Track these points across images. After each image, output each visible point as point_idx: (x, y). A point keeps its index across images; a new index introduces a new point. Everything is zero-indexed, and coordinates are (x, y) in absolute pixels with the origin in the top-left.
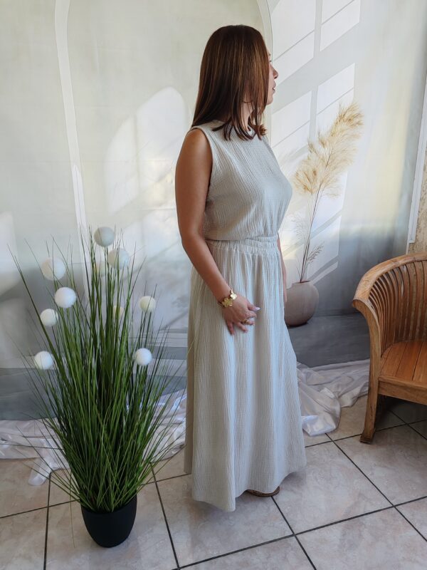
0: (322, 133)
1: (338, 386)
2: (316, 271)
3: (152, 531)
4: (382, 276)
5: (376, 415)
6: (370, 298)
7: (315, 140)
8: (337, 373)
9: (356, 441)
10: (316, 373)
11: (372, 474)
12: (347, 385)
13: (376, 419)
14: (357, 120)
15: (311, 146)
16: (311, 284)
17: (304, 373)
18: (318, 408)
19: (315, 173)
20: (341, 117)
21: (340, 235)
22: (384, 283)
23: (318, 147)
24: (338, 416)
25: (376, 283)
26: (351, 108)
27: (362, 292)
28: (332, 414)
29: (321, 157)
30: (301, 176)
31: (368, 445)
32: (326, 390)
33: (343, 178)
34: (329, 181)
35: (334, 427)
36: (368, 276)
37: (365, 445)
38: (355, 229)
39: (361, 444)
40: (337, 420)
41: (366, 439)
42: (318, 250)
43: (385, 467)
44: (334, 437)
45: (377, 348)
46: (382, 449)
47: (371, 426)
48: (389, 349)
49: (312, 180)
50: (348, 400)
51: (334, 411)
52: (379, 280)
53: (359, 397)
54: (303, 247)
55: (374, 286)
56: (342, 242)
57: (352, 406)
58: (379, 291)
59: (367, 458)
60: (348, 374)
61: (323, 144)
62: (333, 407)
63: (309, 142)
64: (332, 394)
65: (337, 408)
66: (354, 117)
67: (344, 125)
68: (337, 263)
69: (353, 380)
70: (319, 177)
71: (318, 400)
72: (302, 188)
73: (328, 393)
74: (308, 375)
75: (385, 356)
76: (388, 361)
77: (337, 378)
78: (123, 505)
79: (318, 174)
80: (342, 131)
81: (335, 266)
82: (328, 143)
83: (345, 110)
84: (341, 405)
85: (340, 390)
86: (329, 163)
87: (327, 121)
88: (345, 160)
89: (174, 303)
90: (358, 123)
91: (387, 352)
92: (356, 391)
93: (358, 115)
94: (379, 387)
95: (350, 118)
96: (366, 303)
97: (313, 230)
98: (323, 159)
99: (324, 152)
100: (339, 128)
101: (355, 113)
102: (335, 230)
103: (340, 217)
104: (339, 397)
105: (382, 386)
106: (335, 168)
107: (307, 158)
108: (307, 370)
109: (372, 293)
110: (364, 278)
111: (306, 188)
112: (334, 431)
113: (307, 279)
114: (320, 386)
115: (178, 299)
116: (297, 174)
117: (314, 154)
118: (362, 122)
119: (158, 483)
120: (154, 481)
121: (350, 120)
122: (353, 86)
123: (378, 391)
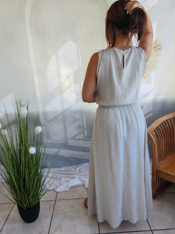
6: (154, 131)
14: (159, 47)
21: (153, 100)
27: (150, 128)
33: (153, 75)
34: (145, 76)
38: (161, 98)
47: (154, 191)
55: (160, 125)
56: (154, 104)
66: (157, 46)
68: (152, 113)
81: (151, 115)
88: (153, 66)
89: (76, 128)
93: (159, 45)
96: (150, 134)
101: (157, 44)
102: (150, 98)
103: (153, 92)
105: (158, 173)
106: (148, 70)
109: (157, 130)
115: (78, 126)
118: (161, 48)
119: (56, 201)
120: (55, 200)
121: (155, 48)
122: (156, 32)
123: (157, 175)
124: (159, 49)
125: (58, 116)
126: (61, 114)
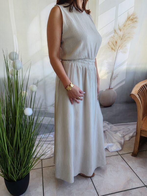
0: (120, 25)
1: (123, 132)
2: (116, 84)
3: (36, 190)
4: (144, 86)
5: (139, 145)
6: (138, 94)
7: (117, 28)
8: (123, 127)
9: (130, 155)
10: (115, 126)
11: (136, 170)
12: (127, 132)
13: (139, 147)
14: (135, 20)
15: (115, 31)
16: (113, 90)
18: (114, 141)
19: (116, 42)
20: (128, 18)
21: (126, 70)
22: (144, 89)
23: (118, 31)
24: (123, 144)
25: (141, 88)
26: (133, 15)
27: (135, 91)
28: (120, 143)
29: (119, 35)
30: (111, 43)
31: (135, 157)
32: (118, 133)
33: (129, 45)
34: (122, 46)
35: (121, 148)
36: (138, 85)
37: (133, 157)
38: (133, 67)
39: (132, 157)
40: (122, 146)
41: (134, 155)
43: (142, 167)
44: (120, 153)
45: (140, 115)
46: (141, 160)
47: (137, 149)
49: (115, 46)
50: (127, 138)
52: (142, 87)
53: (132, 137)
54: (110, 74)
55: (140, 89)
56: (127, 73)
57: (129, 140)
58: (142, 92)
59: (134, 163)
60: (128, 127)
61: (120, 30)
62: (121, 140)
63: (114, 29)
64: (121, 135)
65: (123, 141)
67: (129, 22)
68: (125, 82)
69: (130, 130)
71: (115, 137)
72: (110, 49)
73: (119, 134)
74: (111, 127)
76: (145, 121)
77: (123, 129)
78: (21, 179)
79: (118, 43)
80: (129, 24)
82: (122, 30)
83: (130, 15)
84: (124, 140)
85: (124, 134)
86: (123, 38)
87: (122, 20)
88: (129, 37)
91: (145, 118)
92: (131, 134)
93: (136, 18)
94: (141, 132)
95: (132, 19)
96: (136, 95)
97: (115, 67)
98: (120, 37)
99: (121, 33)
100: (127, 23)
101: (134, 17)
102: (124, 68)
103: (127, 62)
104: (124, 136)
105: (142, 132)
106: (125, 41)
107: (113, 36)
108: (111, 125)
109: (139, 93)
110: (136, 86)
111: (112, 49)
112: (120, 151)
113: (112, 88)
114: (116, 132)
116: (109, 43)
117: (116, 34)
118: (137, 21)
119: (43, 168)
120: (41, 167)
121: (132, 20)
122: (134, 5)
123: (140, 134)
124: (135, 21)
125: (39, 82)
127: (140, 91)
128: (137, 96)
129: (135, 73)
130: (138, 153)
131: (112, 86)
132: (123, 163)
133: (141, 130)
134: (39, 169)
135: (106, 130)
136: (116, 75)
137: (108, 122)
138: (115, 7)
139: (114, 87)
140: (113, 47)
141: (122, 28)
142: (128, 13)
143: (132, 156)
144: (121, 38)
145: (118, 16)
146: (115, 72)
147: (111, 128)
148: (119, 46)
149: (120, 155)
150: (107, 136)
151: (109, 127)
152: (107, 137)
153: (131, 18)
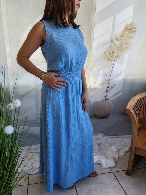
0: (117, 35)
1: (119, 146)
2: (112, 95)
4: (140, 99)
5: (134, 162)
6: (133, 108)
7: (114, 38)
8: (119, 140)
9: (123, 174)
10: (110, 139)
11: (129, 192)
12: (123, 145)
13: (133, 164)
14: (133, 30)
15: (112, 41)
16: (109, 101)
17: (105, 138)
18: (108, 156)
19: (113, 52)
20: (126, 28)
21: (123, 80)
22: (141, 102)
23: (115, 41)
24: (117, 160)
25: (137, 102)
26: (131, 25)
27: (130, 106)
28: (114, 159)
29: (116, 45)
30: (107, 53)
31: (129, 176)
32: (113, 147)
33: (126, 56)
34: (119, 56)
35: (114, 165)
36: (134, 99)
37: (127, 176)
38: (131, 78)
40: (116, 162)
41: (128, 173)
42: (113, 87)
43: (136, 189)
44: (114, 170)
45: (135, 132)
46: (135, 179)
47: (131, 168)
48: (142, 132)
49: (112, 56)
50: (122, 154)
51: (115, 157)
52: (139, 100)
53: (127, 152)
54: (106, 84)
55: (136, 103)
56: (124, 83)
57: (124, 155)
58: (138, 106)
59: (127, 183)
60: (124, 140)
61: (118, 40)
62: (115, 156)
63: (111, 39)
64: (116, 149)
65: (117, 156)
66: (132, 28)
67: (127, 32)
68: (122, 92)
69: (126, 143)
70: (115, 54)
71: (110, 152)
72: (107, 59)
73: (114, 148)
74: (106, 139)
75: (139, 135)
77: (119, 142)
80: (127, 34)
81: (121, 94)
82: (120, 40)
83: (128, 25)
84: (119, 155)
85: (119, 147)
86: (120, 48)
87: (119, 30)
88: (127, 48)
90: (134, 31)
92: (127, 149)
93: (134, 28)
94: (135, 150)
97: (112, 77)
99: (118, 43)
100: (125, 33)
101: (133, 26)
102: (121, 78)
103: (124, 72)
104: (119, 151)
105: (137, 150)
106: (122, 51)
107: (110, 46)
108: (106, 137)
109: (135, 107)
110: (132, 99)
111: (109, 59)
112: (113, 167)
113: (108, 99)
114: (111, 145)
116: (105, 53)
117: (113, 44)
118: (135, 31)
119: (29, 185)
121: (130, 30)
122: (132, 15)
123: (135, 152)
124: (133, 31)
125: (31, 91)
126: (34, 89)
127: (136, 105)
128: (132, 111)
129: (132, 84)
130: (132, 171)
131: (108, 97)
132: (116, 183)
133: (135, 148)
134: (25, 186)
135: (101, 143)
136: (112, 85)
137: (103, 134)
138: (113, 16)
139: (110, 98)
140: (110, 57)
141: (120, 38)
142: (126, 23)
143: (126, 174)
144: (118, 48)
145: (115, 26)
146: (111, 83)
147: (106, 141)
148: (116, 57)
149: (113, 172)
150: (101, 149)
151: (104, 139)
152: (101, 151)
153: (129, 28)
